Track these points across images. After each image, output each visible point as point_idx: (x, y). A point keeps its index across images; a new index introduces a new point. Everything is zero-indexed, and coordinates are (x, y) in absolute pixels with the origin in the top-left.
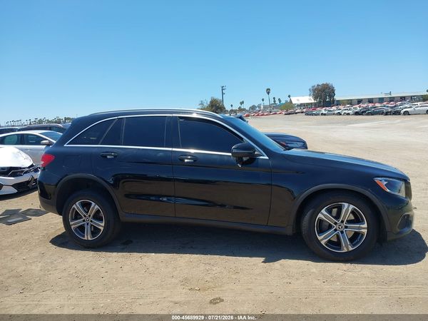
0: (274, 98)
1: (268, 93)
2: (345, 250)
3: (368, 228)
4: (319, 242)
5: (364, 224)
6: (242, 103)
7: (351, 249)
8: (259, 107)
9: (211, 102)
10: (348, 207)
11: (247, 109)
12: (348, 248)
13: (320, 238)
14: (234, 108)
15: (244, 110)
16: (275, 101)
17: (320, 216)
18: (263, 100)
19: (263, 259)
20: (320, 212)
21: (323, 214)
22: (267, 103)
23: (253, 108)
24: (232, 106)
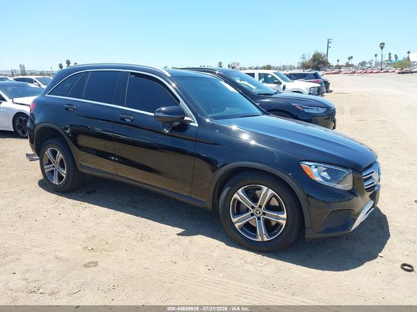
0: (390, 54)
1: (382, 48)
2: (260, 239)
3: (287, 220)
4: (232, 224)
5: (283, 214)
6: (350, 58)
7: (266, 239)
8: (370, 63)
9: (314, 56)
10: (267, 191)
11: (356, 64)
12: (262, 238)
13: (234, 220)
14: (340, 64)
15: (352, 66)
16: (390, 58)
17: (236, 196)
18: (376, 56)
19: (181, 230)
20: (236, 191)
21: (239, 195)
22: (379, 60)
23: (363, 64)
24: (338, 61)
